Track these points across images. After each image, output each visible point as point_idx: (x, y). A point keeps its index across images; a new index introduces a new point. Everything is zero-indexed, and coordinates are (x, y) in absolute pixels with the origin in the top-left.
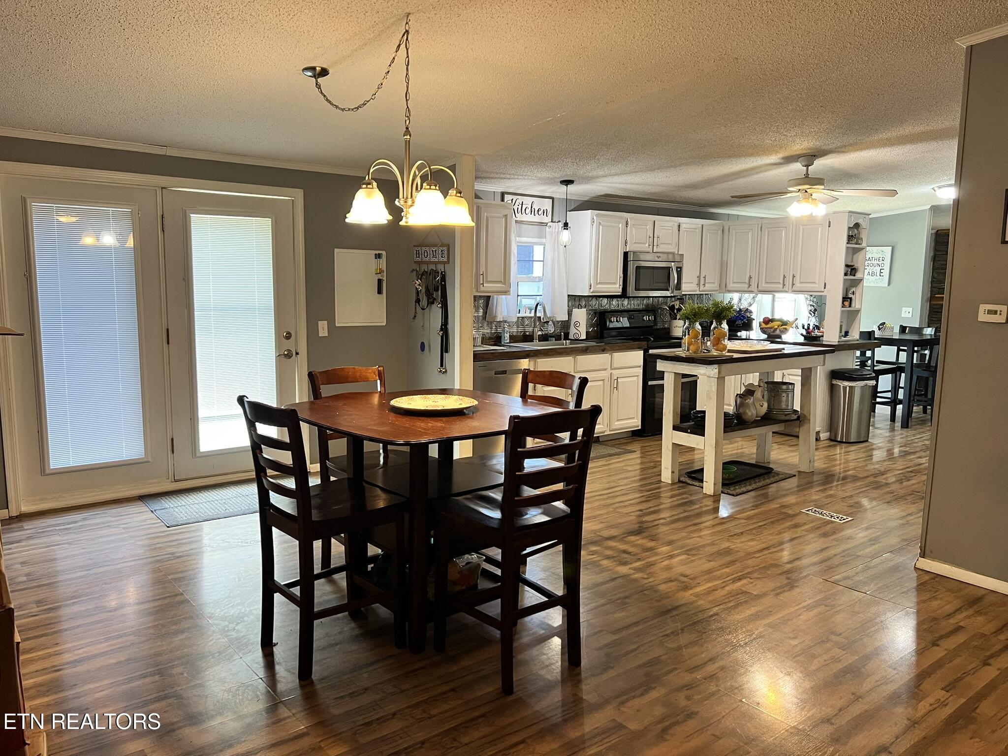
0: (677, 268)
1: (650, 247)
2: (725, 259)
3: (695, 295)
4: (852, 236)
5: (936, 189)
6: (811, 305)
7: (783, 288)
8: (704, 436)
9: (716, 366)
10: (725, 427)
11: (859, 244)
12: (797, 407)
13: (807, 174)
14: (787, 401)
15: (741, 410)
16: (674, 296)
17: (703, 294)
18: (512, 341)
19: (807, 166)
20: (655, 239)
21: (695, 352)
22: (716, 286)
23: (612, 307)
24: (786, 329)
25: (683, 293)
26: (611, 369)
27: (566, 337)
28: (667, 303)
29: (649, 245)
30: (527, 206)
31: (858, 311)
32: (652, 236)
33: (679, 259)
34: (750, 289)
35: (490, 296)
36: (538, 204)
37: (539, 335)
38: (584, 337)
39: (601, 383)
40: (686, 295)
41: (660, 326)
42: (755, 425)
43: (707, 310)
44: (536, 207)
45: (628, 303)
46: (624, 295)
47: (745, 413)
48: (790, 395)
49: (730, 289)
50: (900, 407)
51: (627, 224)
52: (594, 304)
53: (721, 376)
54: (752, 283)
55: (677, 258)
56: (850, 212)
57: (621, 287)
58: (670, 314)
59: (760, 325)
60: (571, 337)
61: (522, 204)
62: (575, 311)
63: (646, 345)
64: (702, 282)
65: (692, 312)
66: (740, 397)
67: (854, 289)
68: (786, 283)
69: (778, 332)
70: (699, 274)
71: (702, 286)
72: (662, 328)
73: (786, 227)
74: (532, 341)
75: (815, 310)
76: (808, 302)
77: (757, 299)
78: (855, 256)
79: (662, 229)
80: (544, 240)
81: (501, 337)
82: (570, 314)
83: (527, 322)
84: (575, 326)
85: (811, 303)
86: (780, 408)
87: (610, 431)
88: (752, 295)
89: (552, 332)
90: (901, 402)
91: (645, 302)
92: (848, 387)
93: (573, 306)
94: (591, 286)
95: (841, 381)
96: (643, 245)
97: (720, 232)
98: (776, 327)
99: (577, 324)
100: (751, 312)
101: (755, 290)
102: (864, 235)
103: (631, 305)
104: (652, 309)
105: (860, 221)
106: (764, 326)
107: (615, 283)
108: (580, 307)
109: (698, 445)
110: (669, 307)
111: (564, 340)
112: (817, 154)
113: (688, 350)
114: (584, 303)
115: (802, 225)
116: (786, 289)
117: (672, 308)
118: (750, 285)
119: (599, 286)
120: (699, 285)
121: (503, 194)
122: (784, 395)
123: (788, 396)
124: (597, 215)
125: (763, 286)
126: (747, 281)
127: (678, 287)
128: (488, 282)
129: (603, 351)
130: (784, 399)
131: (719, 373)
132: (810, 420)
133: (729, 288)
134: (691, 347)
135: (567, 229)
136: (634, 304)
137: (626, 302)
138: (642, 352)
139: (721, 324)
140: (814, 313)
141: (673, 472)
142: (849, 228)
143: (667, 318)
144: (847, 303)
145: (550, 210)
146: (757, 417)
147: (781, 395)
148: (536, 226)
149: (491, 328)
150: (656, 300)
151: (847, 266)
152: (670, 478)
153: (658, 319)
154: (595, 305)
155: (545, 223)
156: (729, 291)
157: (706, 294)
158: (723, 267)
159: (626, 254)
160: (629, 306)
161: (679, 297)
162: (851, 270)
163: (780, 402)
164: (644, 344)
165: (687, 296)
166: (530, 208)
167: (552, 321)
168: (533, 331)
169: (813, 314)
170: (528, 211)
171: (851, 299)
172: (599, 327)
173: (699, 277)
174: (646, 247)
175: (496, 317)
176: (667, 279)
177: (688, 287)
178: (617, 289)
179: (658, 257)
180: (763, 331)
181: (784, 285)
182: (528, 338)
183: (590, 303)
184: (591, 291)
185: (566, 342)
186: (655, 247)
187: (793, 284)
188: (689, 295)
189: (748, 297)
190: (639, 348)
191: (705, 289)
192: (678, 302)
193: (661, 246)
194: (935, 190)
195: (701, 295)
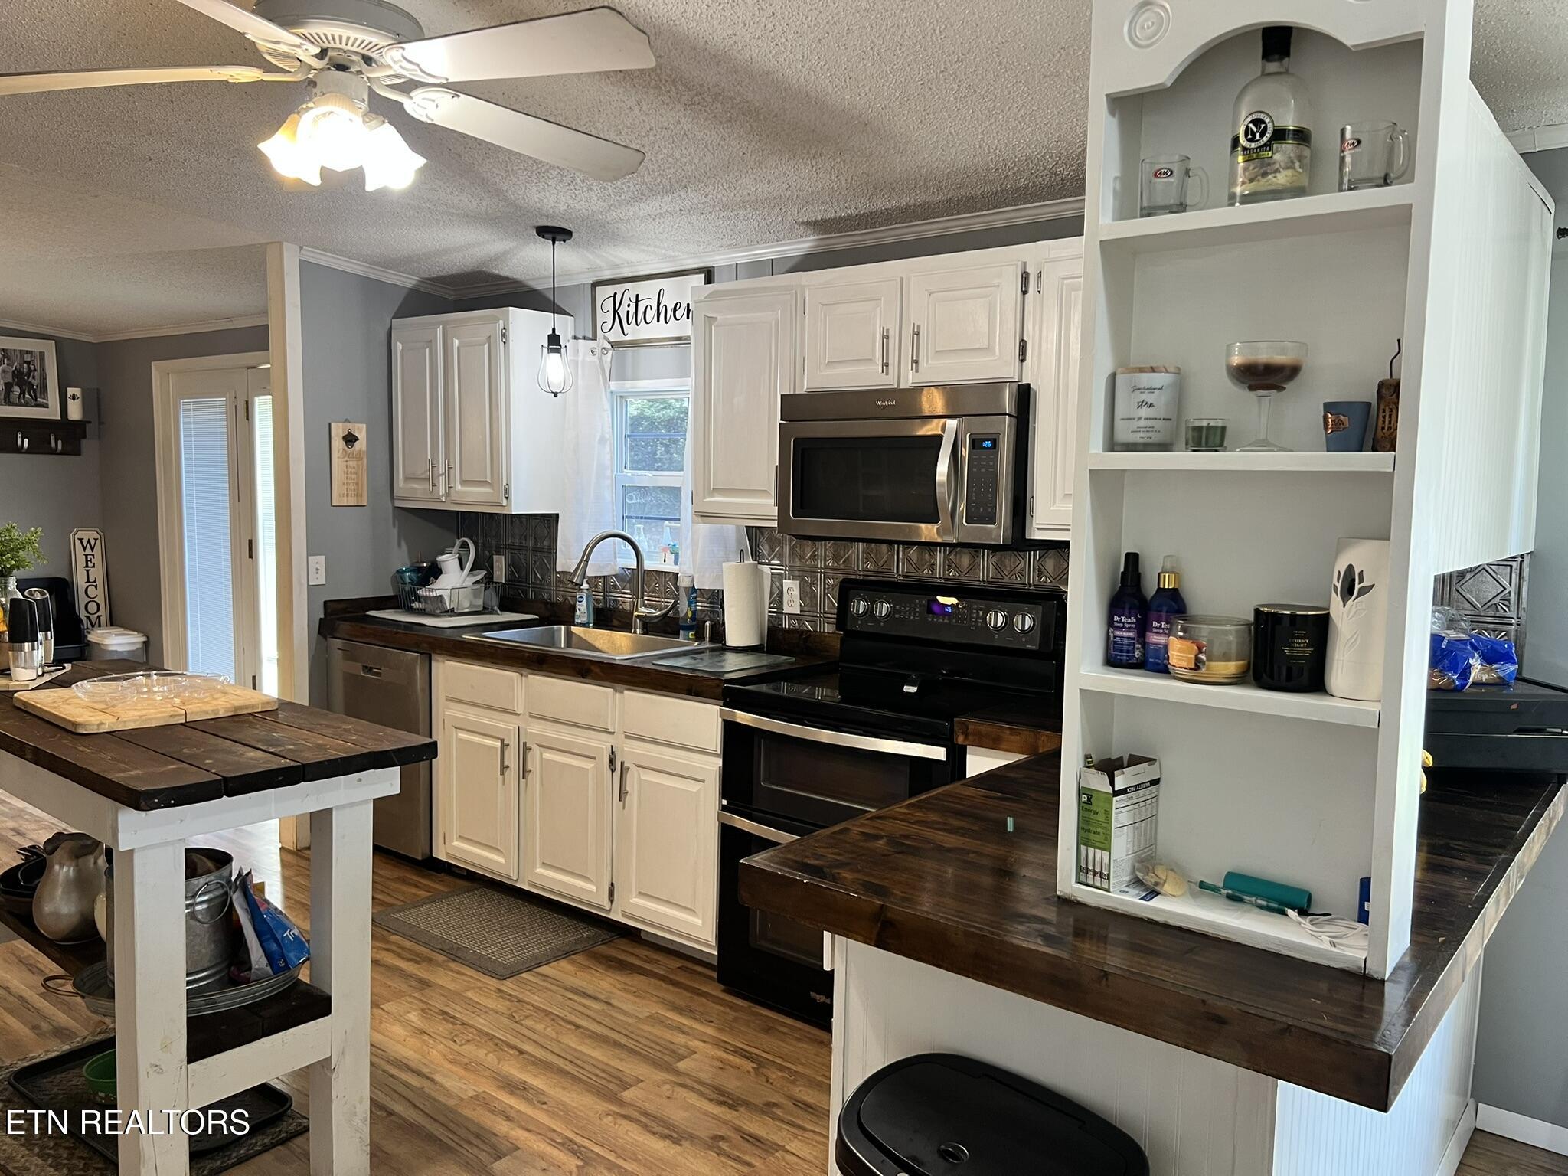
0: (976, 438)
1: (889, 369)
20: (907, 341)
29: (885, 364)
30: (647, 302)
32: (894, 330)
44: (669, 302)
96: (864, 368)
107: (764, 493)
121: (593, 288)
128: (464, 483)
129: (585, 677)
135: (558, 351)
148: (669, 349)
166: (655, 308)
170: (651, 314)
178: (770, 509)
186: (907, 368)
190: (695, 694)
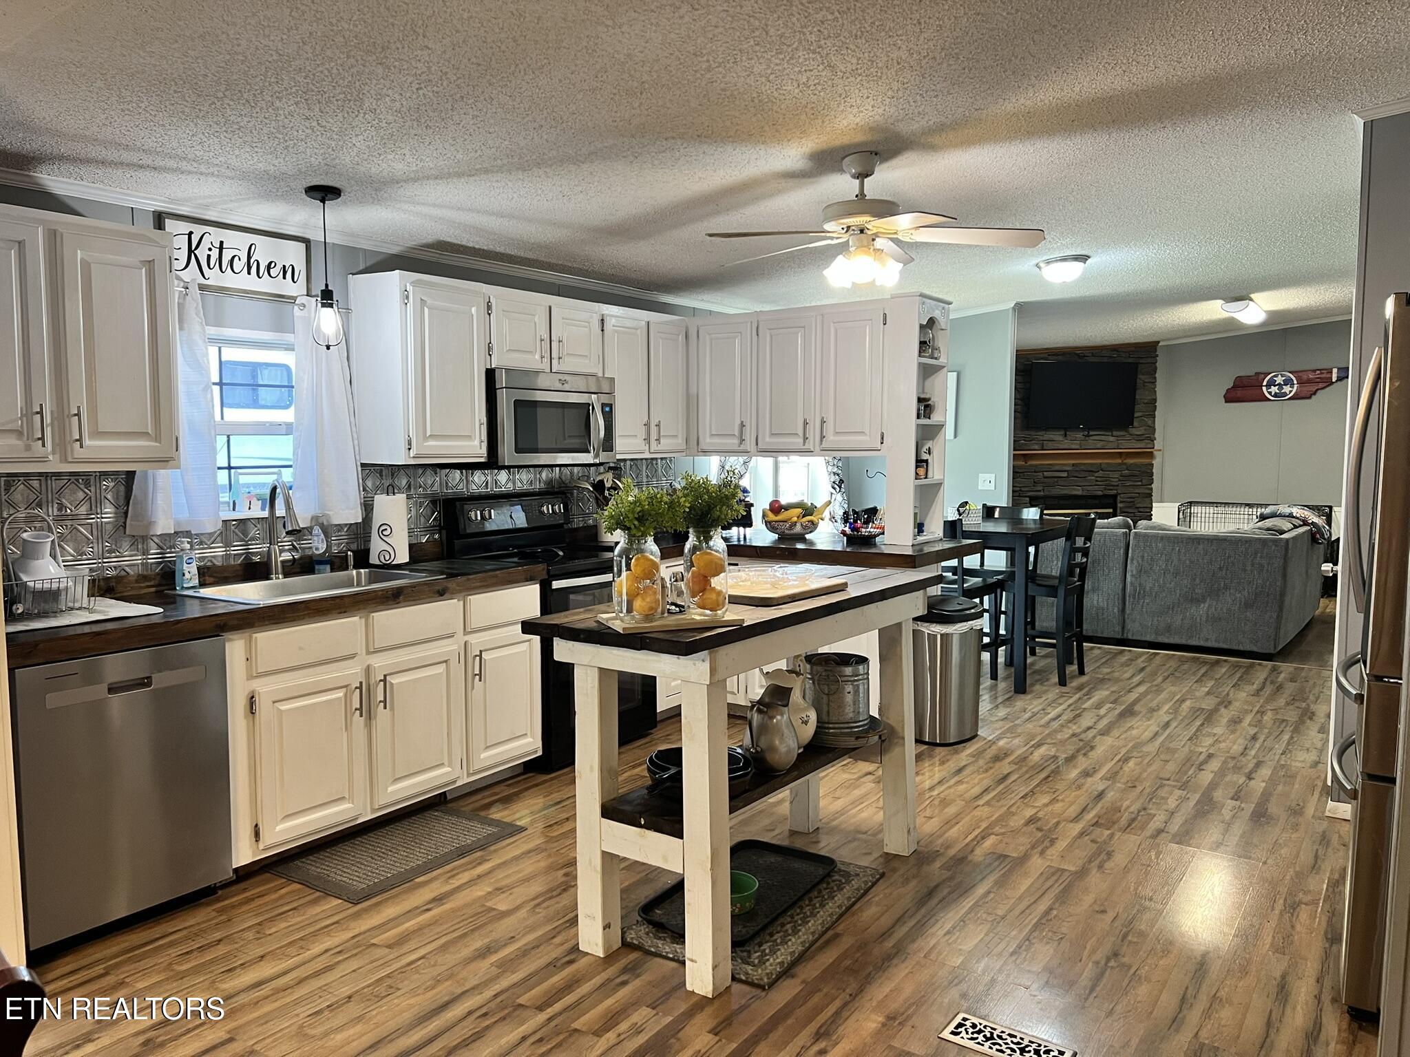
0: (603, 405)
1: (545, 360)
2: (693, 390)
3: (642, 459)
4: (925, 342)
5: (1042, 265)
6: (834, 474)
7: (804, 442)
8: (682, 838)
9: (704, 654)
10: (732, 798)
11: (936, 359)
12: (874, 712)
13: (861, 195)
14: (856, 702)
15: (763, 743)
16: (601, 464)
17: (656, 459)
18: (209, 580)
19: (862, 176)
20: (555, 345)
21: (648, 617)
22: (680, 442)
23: (474, 489)
24: (812, 522)
25: (618, 457)
26: (466, 633)
27: (362, 559)
28: (588, 477)
29: (542, 357)
30: (234, 252)
31: (939, 485)
32: (546, 336)
33: (606, 387)
34: (742, 447)
35: (134, 472)
36: (265, 250)
37: (283, 562)
38: (403, 557)
39: (441, 669)
40: (625, 460)
41: (577, 523)
42: (795, 773)
43: (671, 505)
44: (261, 258)
45: (509, 479)
46: (492, 462)
47: (772, 748)
48: (861, 687)
49: (705, 447)
50: (1002, 650)
51: (489, 307)
52: (430, 482)
53: (716, 678)
54: (747, 436)
55: (606, 389)
56: (922, 295)
57: (485, 445)
58: (597, 499)
59: (764, 516)
60: (374, 560)
61: (221, 248)
62: (381, 501)
63: (545, 572)
64: (654, 436)
65: (633, 512)
66: (759, 711)
67: (929, 444)
68: (810, 434)
69: (798, 529)
70: (646, 419)
71: (653, 443)
72: (583, 527)
73: (804, 327)
74: (266, 577)
75: (841, 481)
76: (830, 468)
77: (751, 464)
78: (928, 382)
79: (568, 324)
80: (289, 338)
81: (174, 572)
82: (368, 507)
83: (253, 532)
84: (381, 533)
85: (835, 470)
86: (841, 719)
87: (469, 775)
88: (741, 460)
89: (321, 551)
90: (1003, 643)
91: (544, 475)
92: (939, 636)
93: (377, 488)
94: (410, 444)
95: (926, 624)
96: (529, 356)
97: (681, 338)
98: (795, 519)
99: (384, 530)
100: (745, 491)
101: (752, 448)
102: (941, 342)
103: (514, 483)
104: (559, 491)
105: (937, 314)
106: (772, 517)
107: (469, 437)
108: (391, 490)
109: (665, 859)
110: (593, 485)
111: (355, 567)
112: (880, 148)
113: (629, 610)
114: (404, 482)
115: (834, 323)
116: (809, 446)
117: (599, 486)
118: (742, 440)
119: (431, 443)
120: (647, 440)
121: (159, 219)
122: (849, 688)
123: (857, 692)
124: (414, 284)
125: (767, 441)
126: (737, 433)
127: (608, 444)
128: (97, 434)
129: (442, 595)
130: (849, 698)
131: (713, 671)
132: (903, 738)
133: (703, 446)
134: (638, 604)
135: (331, 306)
136: (523, 481)
137: (503, 476)
138: (537, 587)
139: (708, 538)
140: (840, 487)
141: (607, 927)
142: (922, 327)
143: (592, 505)
144: (922, 471)
145: (301, 267)
146: (799, 748)
147: (844, 688)
148: (263, 303)
149: (145, 552)
150: (566, 471)
151: (920, 400)
152: (600, 941)
153: (574, 509)
154: (432, 485)
155: (290, 297)
156: (705, 452)
157: (662, 459)
158: (691, 405)
159: (490, 375)
160: (510, 485)
161: (612, 465)
162: (925, 406)
163: (841, 706)
164: (541, 568)
165: (628, 462)
166: (244, 259)
167: (322, 526)
168: (269, 552)
169: (838, 489)
170: (239, 265)
171: (926, 461)
172: (444, 532)
173: (647, 425)
174: (533, 361)
175: (150, 524)
176: (583, 427)
177: (627, 445)
178: (476, 449)
179: (563, 382)
180: (771, 526)
181: (805, 439)
182: (255, 571)
183: (421, 481)
184: (412, 453)
185: (359, 574)
186: (555, 362)
187: (822, 437)
188: (632, 460)
189: (735, 462)
190: (530, 579)
191: (660, 448)
192: (610, 475)
193: (567, 359)
194: (1039, 268)
195: (652, 459)
